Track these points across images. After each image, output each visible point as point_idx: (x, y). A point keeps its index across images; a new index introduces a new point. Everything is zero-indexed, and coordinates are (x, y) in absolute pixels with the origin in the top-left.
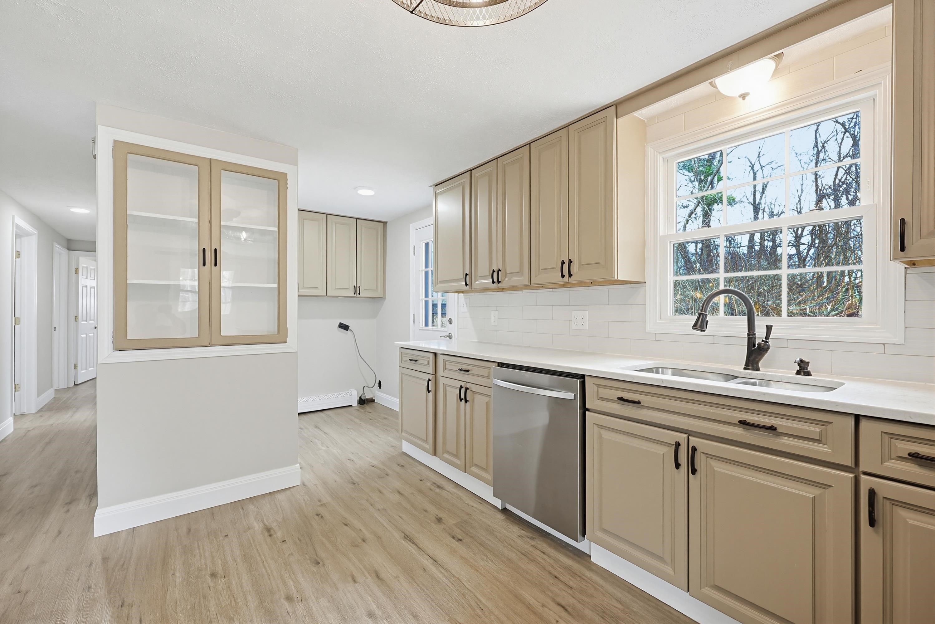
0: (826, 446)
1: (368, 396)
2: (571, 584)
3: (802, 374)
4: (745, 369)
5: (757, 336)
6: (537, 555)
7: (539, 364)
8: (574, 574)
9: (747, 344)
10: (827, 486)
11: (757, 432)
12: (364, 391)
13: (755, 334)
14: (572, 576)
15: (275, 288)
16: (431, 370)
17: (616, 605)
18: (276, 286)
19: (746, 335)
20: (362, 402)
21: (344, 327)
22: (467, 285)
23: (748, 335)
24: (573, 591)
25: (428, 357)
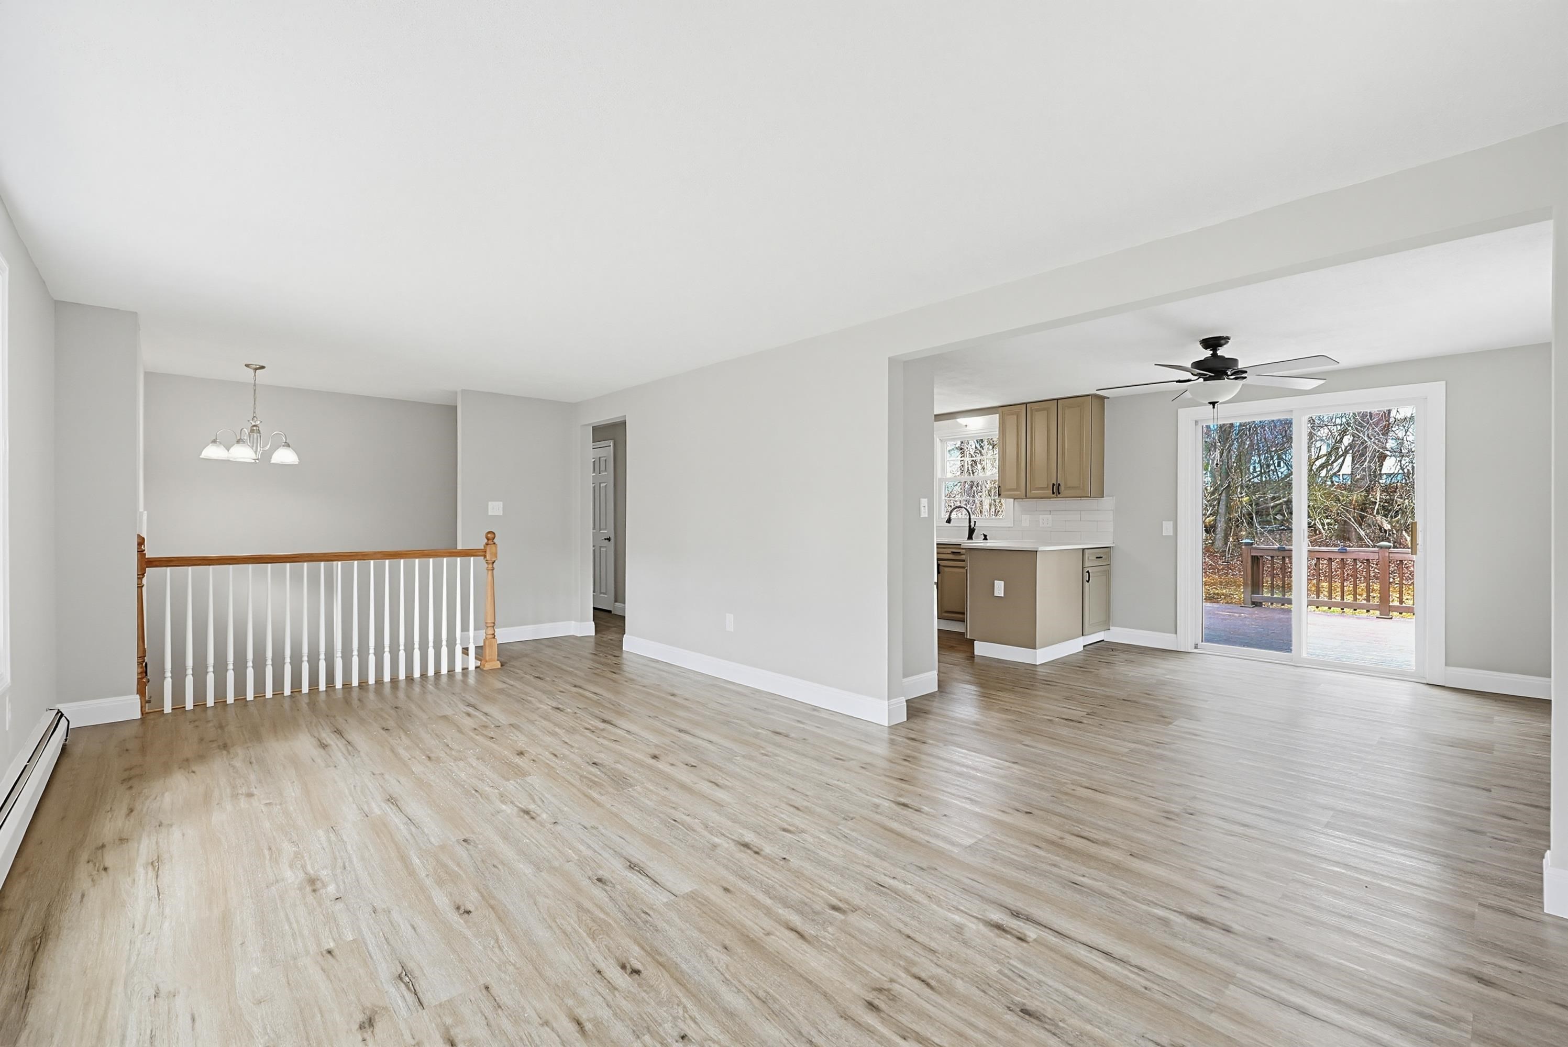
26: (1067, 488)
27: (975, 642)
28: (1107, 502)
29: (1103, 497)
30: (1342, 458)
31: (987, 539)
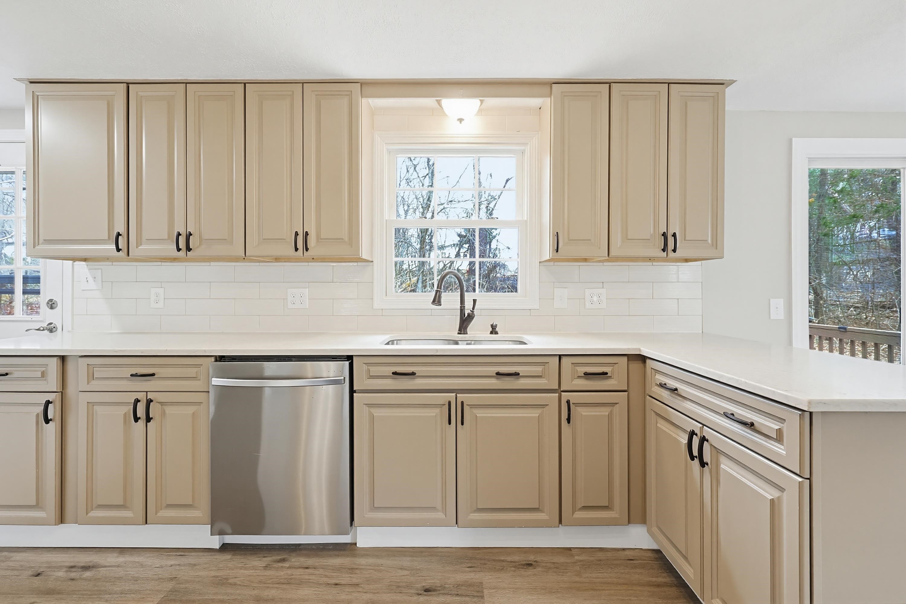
0: (544, 379)
2: (355, 581)
3: (494, 333)
4: (459, 333)
5: (466, 308)
6: (300, 575)
7: (291, 351)
8: (352, 570)
9: (459, 314)
10: (543, 406)
11: (508, 379)
13: (465, 306)
14: (351, 573)
17: (403, 574)
19: (459, 308)
22: (118, 250)
23: (461, 307)
24: (361, 587)
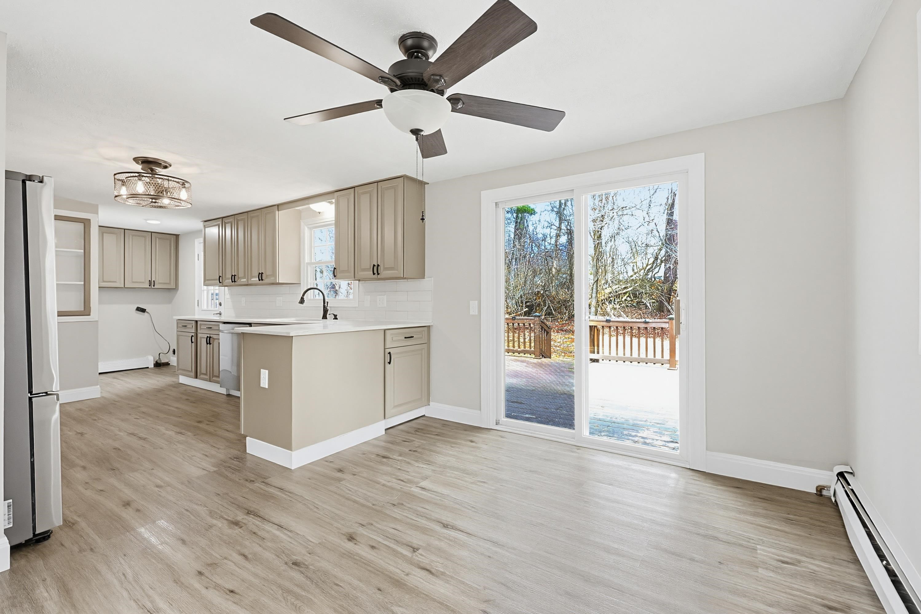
1: (164, 360)
3: (335, 319)
4: (322, 319)
9: (323, 309)
12: (159, 357)
15: (82, 284)
16: (193, 330)
18: (83, 283)
20: (158, 365)
21: (141, 310)
22: (220, 283)
23: (323, 306)
25: (192, 324)
26: (386, 269)
27: (247, 438)
28: (427, 283)
29: (424, 278)
30: (659, 267)
31: (337, 319)
